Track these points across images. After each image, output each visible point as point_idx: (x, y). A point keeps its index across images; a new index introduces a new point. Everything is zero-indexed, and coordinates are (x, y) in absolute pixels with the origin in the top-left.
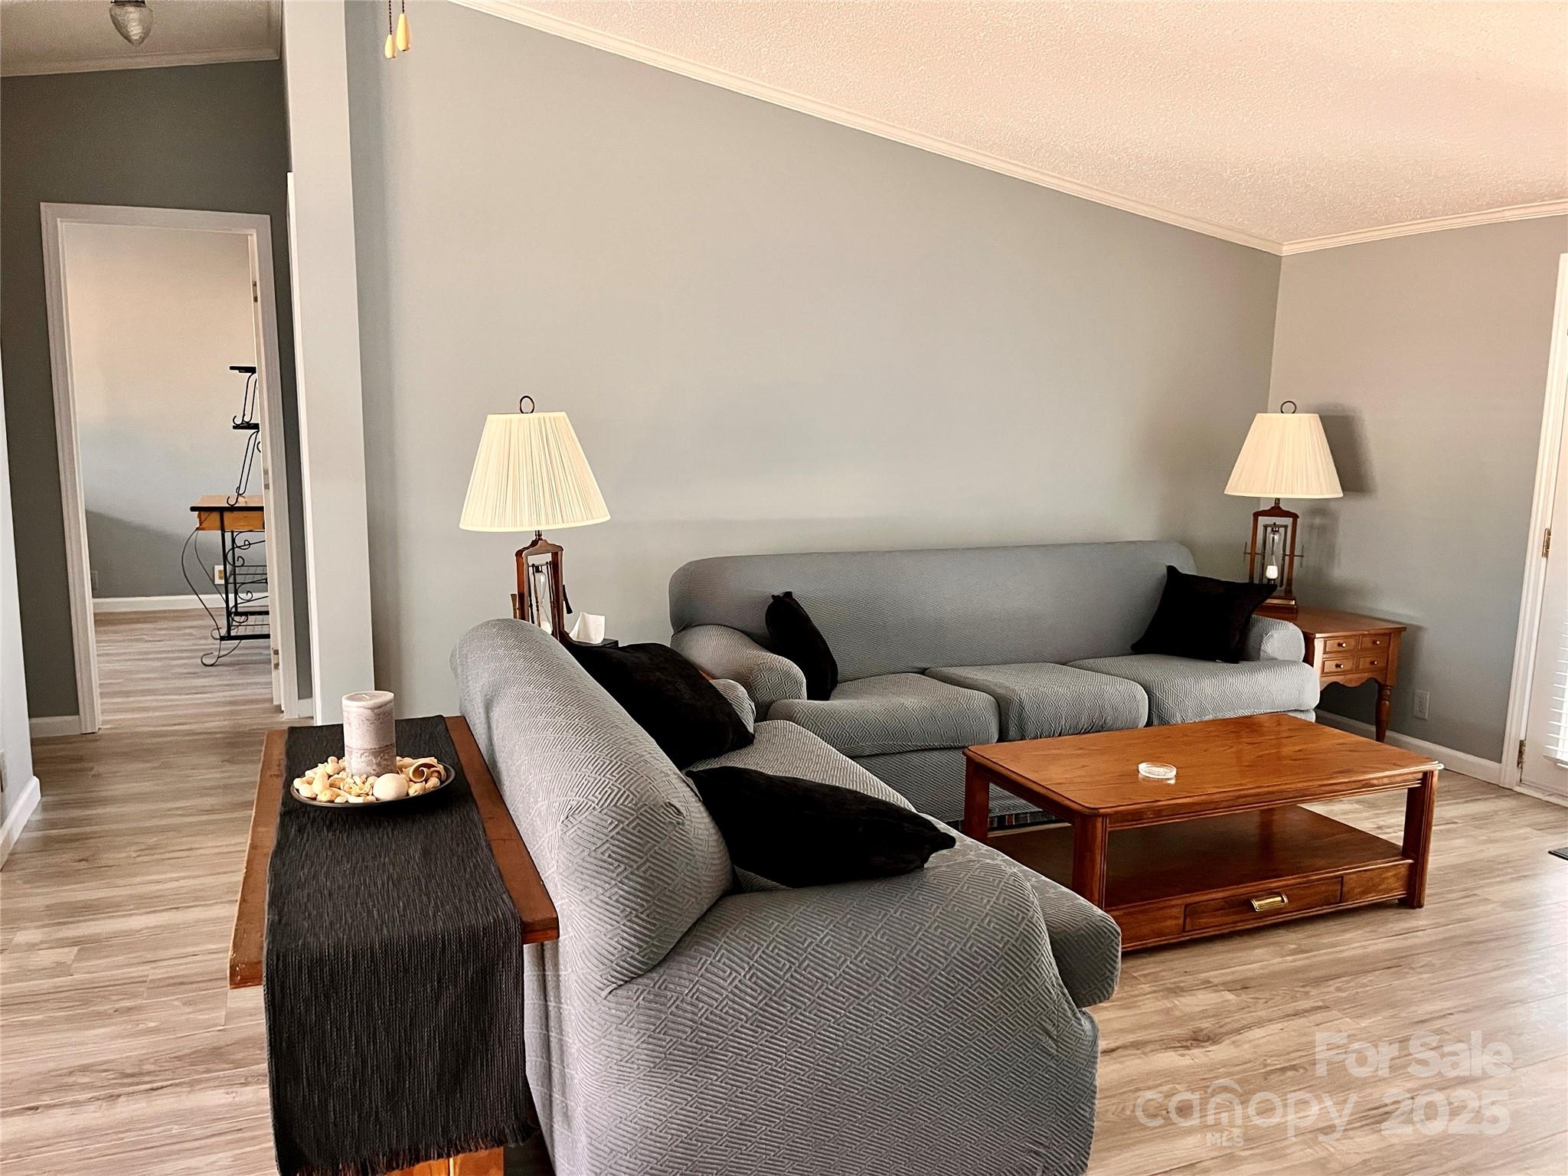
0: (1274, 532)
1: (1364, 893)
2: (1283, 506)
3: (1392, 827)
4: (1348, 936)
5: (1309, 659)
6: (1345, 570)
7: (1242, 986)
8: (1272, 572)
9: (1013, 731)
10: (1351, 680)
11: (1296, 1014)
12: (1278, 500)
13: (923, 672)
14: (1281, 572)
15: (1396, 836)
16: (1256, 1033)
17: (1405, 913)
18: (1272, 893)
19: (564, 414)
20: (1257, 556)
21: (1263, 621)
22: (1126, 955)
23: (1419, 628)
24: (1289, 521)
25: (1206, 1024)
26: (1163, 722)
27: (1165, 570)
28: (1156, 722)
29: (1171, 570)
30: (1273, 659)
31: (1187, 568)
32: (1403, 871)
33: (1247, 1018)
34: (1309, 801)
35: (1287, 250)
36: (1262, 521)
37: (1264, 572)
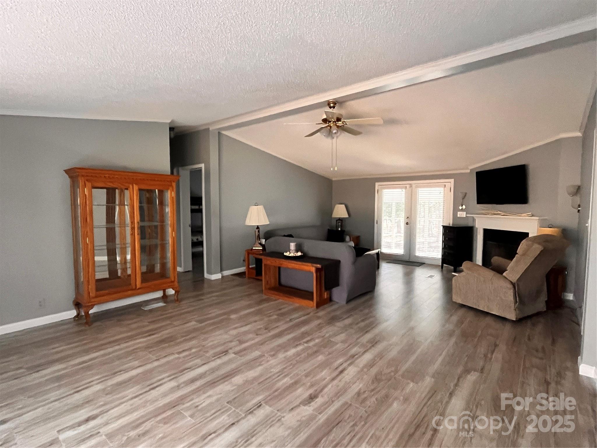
0: (339, 223)
2: (341, 219)
8: (339, 229)
12: (339, 218)
14: (341, 229)
20: (337, 227)
21: (344, 236)
24: (341, 221)
31: (329, 229)
35: (333, 179)
36: (338, 221)
37: (338, 229)
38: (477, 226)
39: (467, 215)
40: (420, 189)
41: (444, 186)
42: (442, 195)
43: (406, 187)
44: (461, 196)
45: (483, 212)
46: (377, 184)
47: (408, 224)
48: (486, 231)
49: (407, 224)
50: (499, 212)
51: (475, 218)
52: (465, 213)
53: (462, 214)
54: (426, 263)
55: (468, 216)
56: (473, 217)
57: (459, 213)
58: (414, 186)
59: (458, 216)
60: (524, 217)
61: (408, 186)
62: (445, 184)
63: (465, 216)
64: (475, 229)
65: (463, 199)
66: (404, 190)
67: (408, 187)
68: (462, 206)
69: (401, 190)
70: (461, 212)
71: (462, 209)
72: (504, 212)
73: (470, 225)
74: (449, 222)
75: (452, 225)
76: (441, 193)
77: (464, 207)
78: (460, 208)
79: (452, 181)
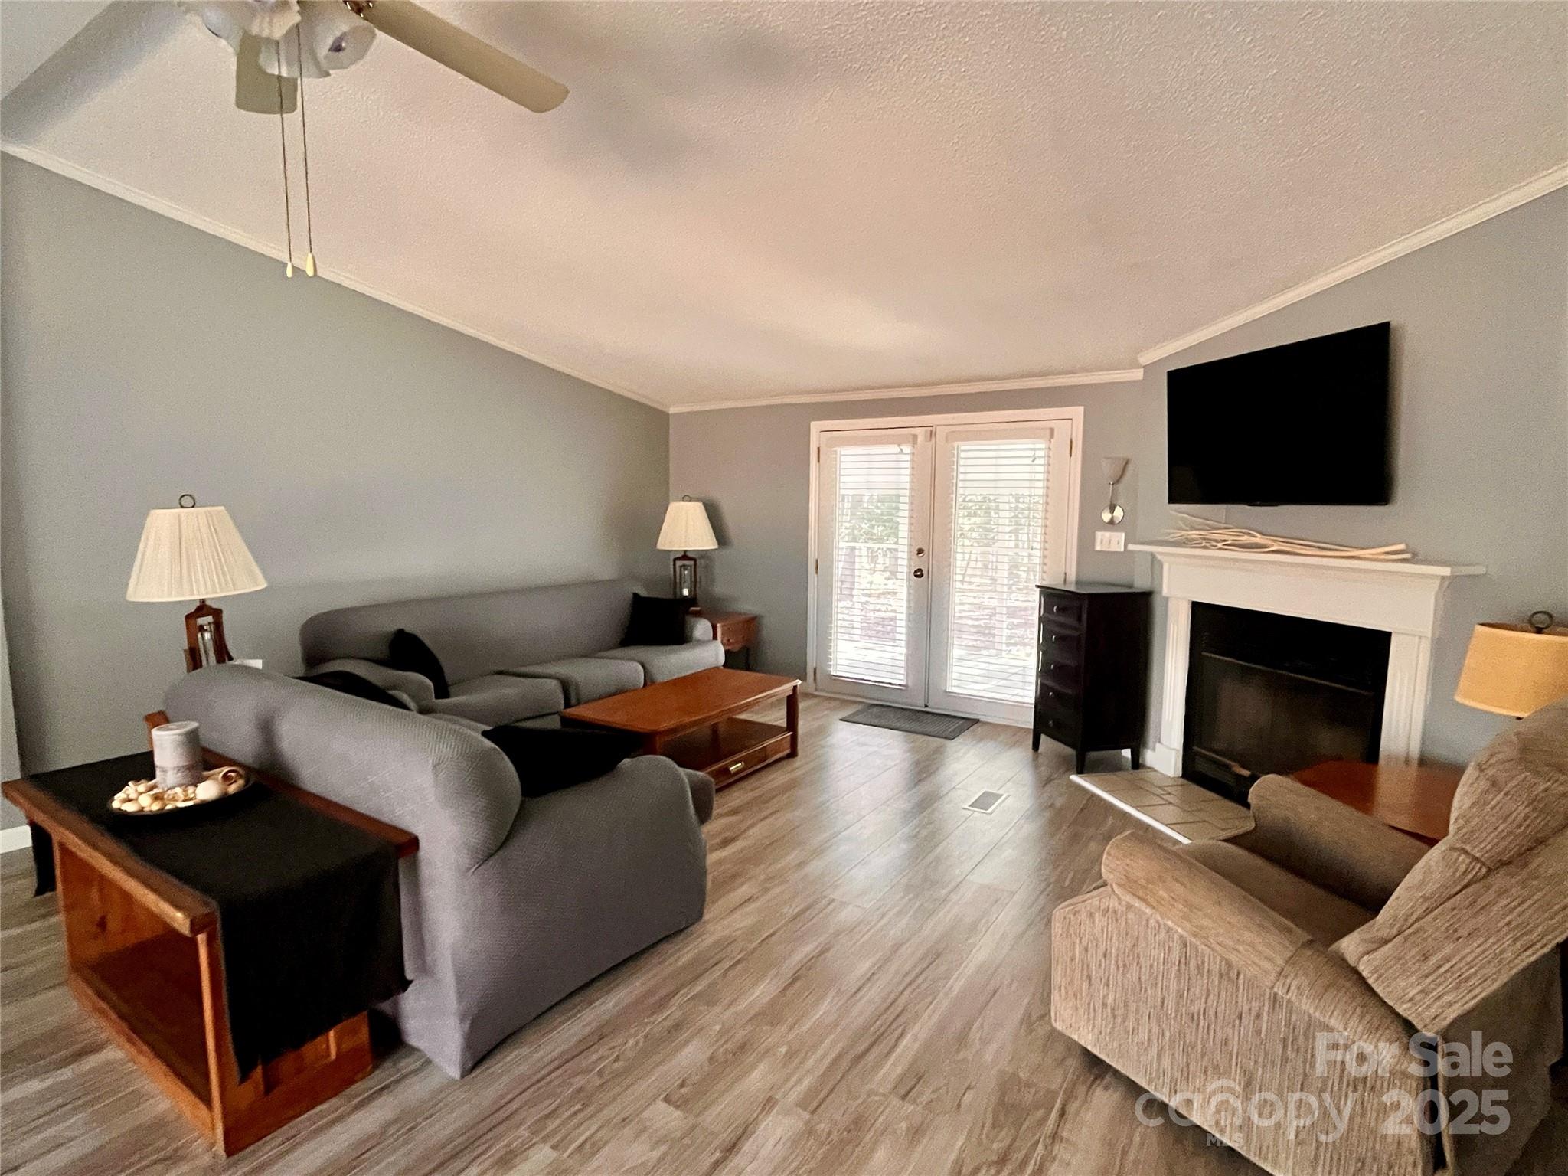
0: (685, 569)
1: (775, 754)
2: (690, 555)
3: (778, 717)
4: (772, 776)
5: (715, 637)
6: (720, 589)
7: (735, 812)
8: (686, 592)
9: (573, 701)
10: (736, 648)
11: (765, 818)
12: (685, 551)
13: (501, 673)
14: (690, 592)
15: (783, 723)
16: (751, 832)
17: (791, 760)
18: (736, 762)
19: (222, 508)
20: (676, 585)
21: (691, 620)
22: (718, 791)
23: (762, 616)
24: (692, 563)
25: (727, 834)
26: (653, 682)
27: (631, 596)
28: (649, 683)
29: (636, 595)
30: (699, 641)
31: (643, 593)
32: (789, 739)
33: (743, 826)
34: (739, 713)
35: (672, 410)
36: (679, 563)
37: (681, 592)
38: (1165, 592)
39: (1131, 547)
40: (964, 446)
41: (1048, 432)
42: (1041, 469)
43: (915, 437)
44: (1108, 469)
45: (1193, 534)
46: (815, 426)
47: (922, 575)
48: (1199, 610)
49: (916, 576)
50: (1259, 539)
51: (1159, 557)
52: (1123, 535)
53: (1110, 542)
54: (982, 719)
55: (1132, 552)
56: (1153, 555)
57: (1099, 535)
58: (941, 432)
59: (1098, 548)
60: (1373, 562)
61: (920, 433)
62: (1052, 424)
63: (1122, 550)
64: (1157, 603)
65: (1117, 481)
66: (907, 449)
67: (920, 439)
68: (1112, 509)
69: (895, 449)
70: (1107, 534)
71: (1112, 522)
72: (1285, 538)
73: (1141, 584)
74: (1066, 574)
75: (1078, 583)
76: (1036, 462)
77: (1119, 513)
78: (1106, 516)
79: (1077, 412)
